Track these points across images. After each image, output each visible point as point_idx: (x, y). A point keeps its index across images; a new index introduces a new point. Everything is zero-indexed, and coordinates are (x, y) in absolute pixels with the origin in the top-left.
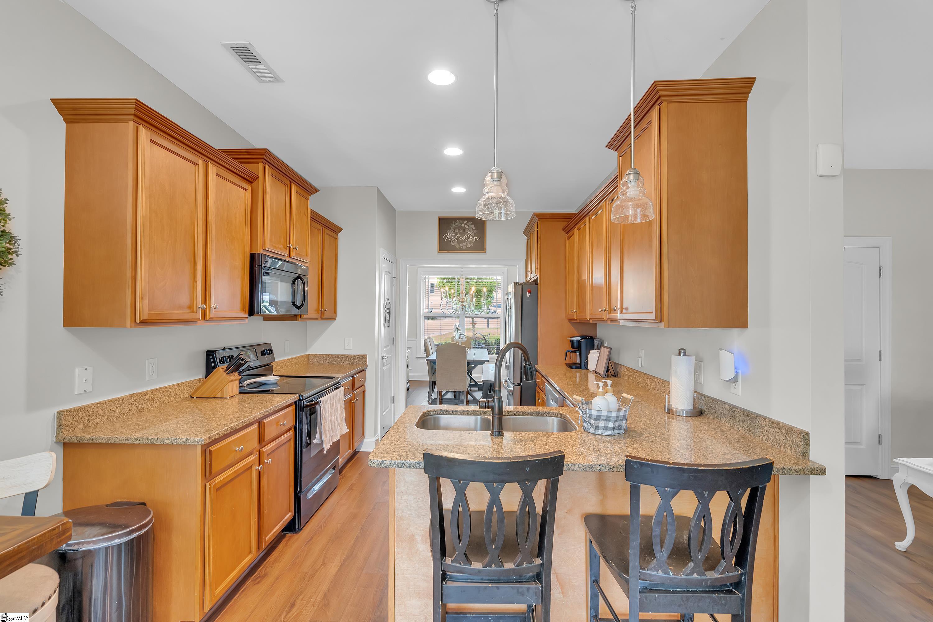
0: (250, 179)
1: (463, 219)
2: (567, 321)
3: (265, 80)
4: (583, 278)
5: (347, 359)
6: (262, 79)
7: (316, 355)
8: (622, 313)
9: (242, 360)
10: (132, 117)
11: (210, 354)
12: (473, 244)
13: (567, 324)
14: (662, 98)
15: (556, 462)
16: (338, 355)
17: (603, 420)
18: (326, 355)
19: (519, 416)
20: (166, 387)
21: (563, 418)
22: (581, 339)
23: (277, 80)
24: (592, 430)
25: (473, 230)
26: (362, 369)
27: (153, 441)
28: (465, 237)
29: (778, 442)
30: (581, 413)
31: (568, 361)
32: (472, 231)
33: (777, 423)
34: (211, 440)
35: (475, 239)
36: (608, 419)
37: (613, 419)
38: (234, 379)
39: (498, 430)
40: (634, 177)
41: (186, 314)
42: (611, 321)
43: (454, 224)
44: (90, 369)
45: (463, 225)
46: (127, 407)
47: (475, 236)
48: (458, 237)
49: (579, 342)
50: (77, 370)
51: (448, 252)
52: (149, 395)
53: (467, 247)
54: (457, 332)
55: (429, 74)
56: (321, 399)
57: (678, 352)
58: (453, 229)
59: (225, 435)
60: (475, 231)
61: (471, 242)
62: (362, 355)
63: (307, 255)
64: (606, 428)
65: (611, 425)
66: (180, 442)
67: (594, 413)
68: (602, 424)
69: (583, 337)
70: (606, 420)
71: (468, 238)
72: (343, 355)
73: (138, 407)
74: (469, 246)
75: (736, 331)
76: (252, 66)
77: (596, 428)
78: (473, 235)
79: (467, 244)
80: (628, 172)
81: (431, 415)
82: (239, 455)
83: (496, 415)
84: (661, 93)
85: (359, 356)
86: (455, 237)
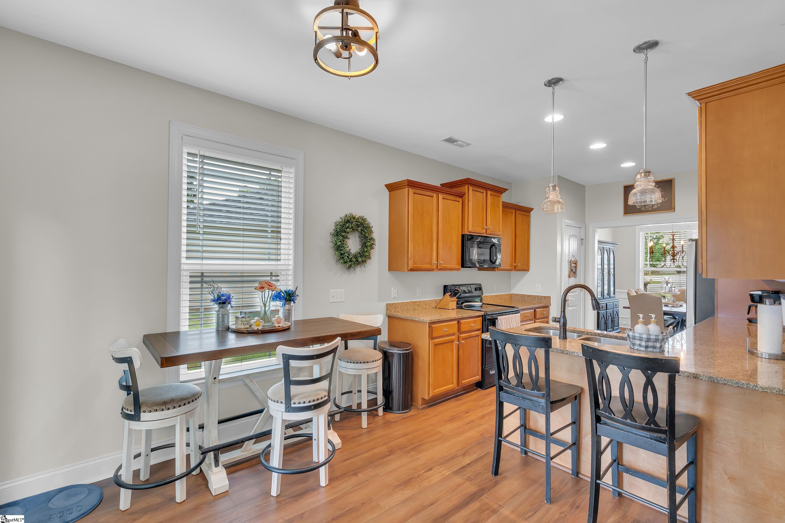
0: (461, 196)
3: (463, 146)
5: (537, 299)
6: (461, 146)
7: (516, 294)
9: (458, 291)
10: (407, 186)
11: (445, 287)
12: (659, 205)
15: (546, 340)
16: (531, 295)
17: (638, 340)
18: (522, 295)
19: (607, 338)
20: (425, 301)
23: (468, 144)
26: (547, 305)
27: (413, 318)
34: (431, 322)
35: (662, 200)
36: (641, 339)
38: (453, 300)
39: (563, 335)
41: (428, 266)
44: (396, 288)
46: (409, 307)
49: (760, 296)
50: (392, 288)
51: (634, 214)
52: (417, 303)
53: (654, 208)
55: (546, 118)
56: (499, 317)
59: (438, 321)
60: (662, 193)
62: (547, 296)
63: (500, 231)
64: (640, 345)
65: (643, 343)
66: (421, 320)
69: (766, 291)
72: (534, 295)
73: (413, 307)
74: (656, 207)
76: (455, 143)
79: (653, 206)
81: (546, 329)
82: (446, 333)
83: (562, 326)
85: (545, 297)
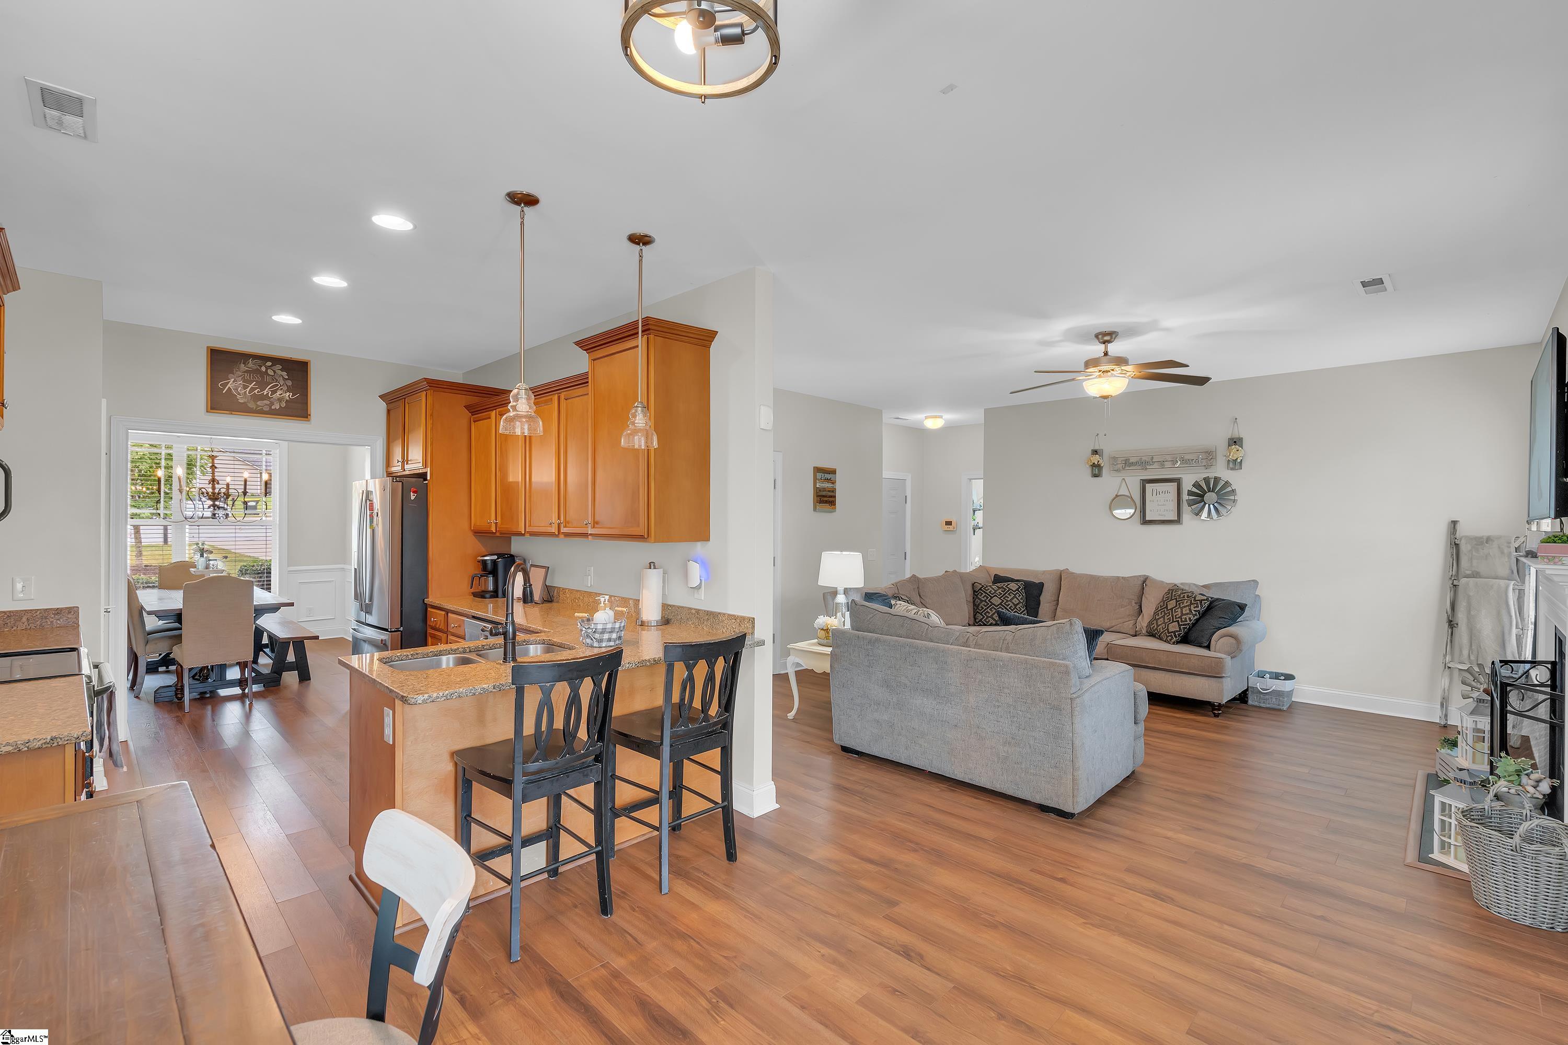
1: (264, 359)
2: (470, 534)
4: (511, 479)
5: (24, 619)
8: (594, 528)
12: (283, 405)
13: (471, 539)
14: (651, 331)
17: (607, 633)
21: (546, 643)
22: (498, 559)
24: (596, 644)
25: (285, 379)
28: (267, 390)
29: (734, 630)
30: (584, 629)
31: (472, 590)
32: (282, 382)
33: (734, 616)
35: (289, 396)
37: (617, 630)
40: (641, 409)
42: (530, 534)
43: (242, 365)
45: (263, 369)
47: (288, 390)
48: (252, 389)
49: (494, 562)
51: (232, 414)
53: (273, 407)
54: (202, 556)
57: (649, 565)
58: (240, 374)
60: (289, 383)
61: (280, 400)
64: (609, 640)
67: (600, 627)
68: (606, 636)
69: (500, 555)
70: (610, 632)
71: (274, 392)
72: (10, 611)
74: (276, 406)
75: (699, 544)
77: (600, 641)
78: (285, 388)
79: (272, 404)
80: (636, 404)
84: (651, 327)
85: (58, 611)
86: (245, 387)
